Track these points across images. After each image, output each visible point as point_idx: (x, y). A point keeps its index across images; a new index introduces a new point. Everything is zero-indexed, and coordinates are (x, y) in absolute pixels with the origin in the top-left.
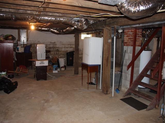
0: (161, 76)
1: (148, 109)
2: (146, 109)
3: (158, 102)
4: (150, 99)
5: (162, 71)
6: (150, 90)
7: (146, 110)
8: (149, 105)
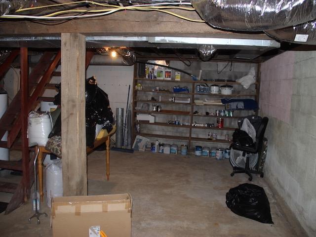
0: (27, 140)
1: (8, 210)
2: (4, 212)
3: (26, 191)
4: (11, 188)
5: (27, 131)
6: (11, 171)
7: (5, 214)
8: (11, 201)
